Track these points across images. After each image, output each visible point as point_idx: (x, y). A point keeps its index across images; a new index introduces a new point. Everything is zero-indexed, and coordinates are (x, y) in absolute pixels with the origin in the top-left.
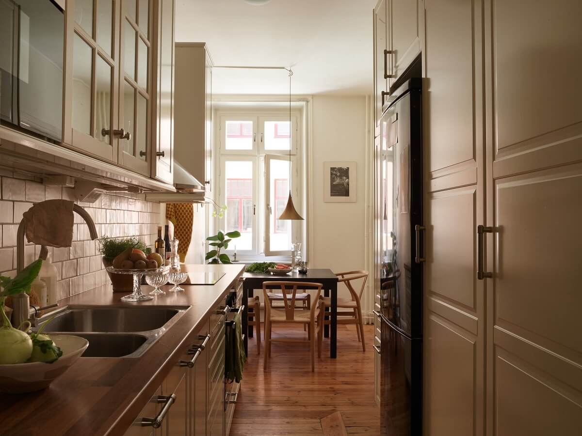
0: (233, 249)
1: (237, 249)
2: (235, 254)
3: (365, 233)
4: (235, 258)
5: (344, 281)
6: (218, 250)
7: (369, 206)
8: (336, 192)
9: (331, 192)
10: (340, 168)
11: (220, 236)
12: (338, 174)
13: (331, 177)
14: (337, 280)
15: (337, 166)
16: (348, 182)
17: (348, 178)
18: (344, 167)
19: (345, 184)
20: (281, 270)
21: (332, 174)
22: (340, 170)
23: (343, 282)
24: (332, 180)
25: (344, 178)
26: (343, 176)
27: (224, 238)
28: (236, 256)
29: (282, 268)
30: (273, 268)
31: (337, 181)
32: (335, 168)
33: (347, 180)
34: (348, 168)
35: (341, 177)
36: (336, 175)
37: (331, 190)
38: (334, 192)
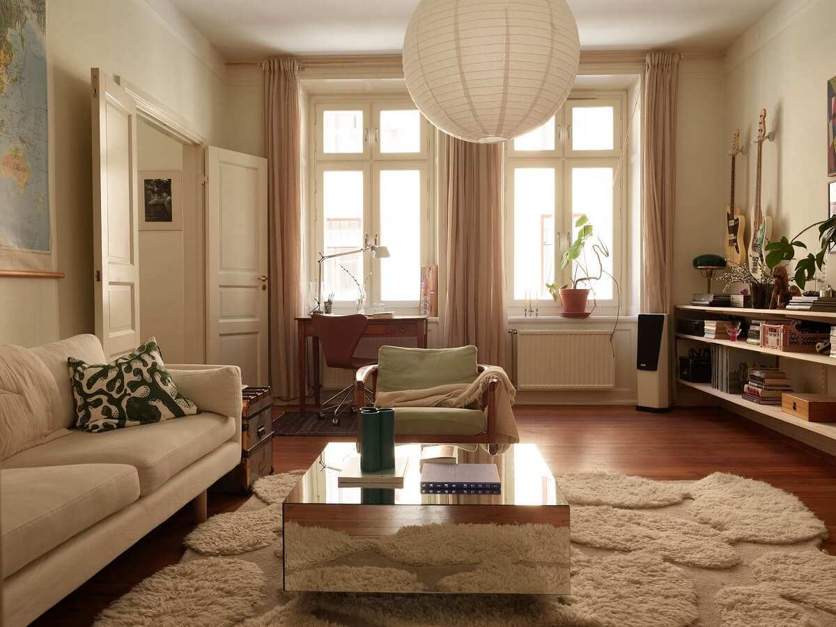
8: (153, 216)
9: (146, 216)
12: (156, 189)
13: (146, 194)
15: (154, 177)
16: (171, 200)
17: (170, 194)
18: (165, 178)
19: (165, 203)
21: (146, 189)
22: (159, 182)
24: (148, 197)
25: (165, 194)
26: (163, 192)
31: (155, 199)
32: (152, 180)
33: (169, 198)
34: (170, 180)
35: (159, 193)
36: (153, 192)
37: (146, 213)
38: (151, 216)
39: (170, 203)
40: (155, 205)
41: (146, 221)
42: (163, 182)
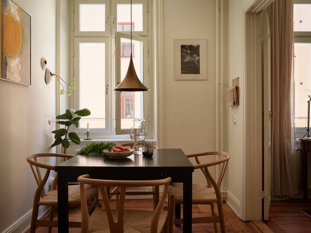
0: (86, 127)
1: (90, 127)
2: (88, 132)
3: (217, 111)
4: (88, 136)
5: (201, 167)
6: (67, 129)
7: (220, 84)
8: (187, 70)
9: (182, 70)
10: (191, 45)
11: (68, 115)
12: (189, 52)
13: (182, 55)
14: (192, 169)
15: (188, 44)
16: (199, 59)
17: (198, 55)
18: (195, 44)
19: (195, 62)
20: (117, 154)
21: (182, 51)
22: (191, 47)
23: (200, 169)
24: (183, 58)
25: (195, 55)
27: (72, 117)
28: (89, 135)
29: (119, 151)
30: (110, 150)
31: (188, 59)
32: (186, 46)
33: (198, 58)
34: (199, 46)
35: (191, 54)
36: (187, 53)
37: (182, 68)
38: (185, 70)
39: (198, 61)
40: (189, 63)
41: (182, 73)
42: (194, 46)
